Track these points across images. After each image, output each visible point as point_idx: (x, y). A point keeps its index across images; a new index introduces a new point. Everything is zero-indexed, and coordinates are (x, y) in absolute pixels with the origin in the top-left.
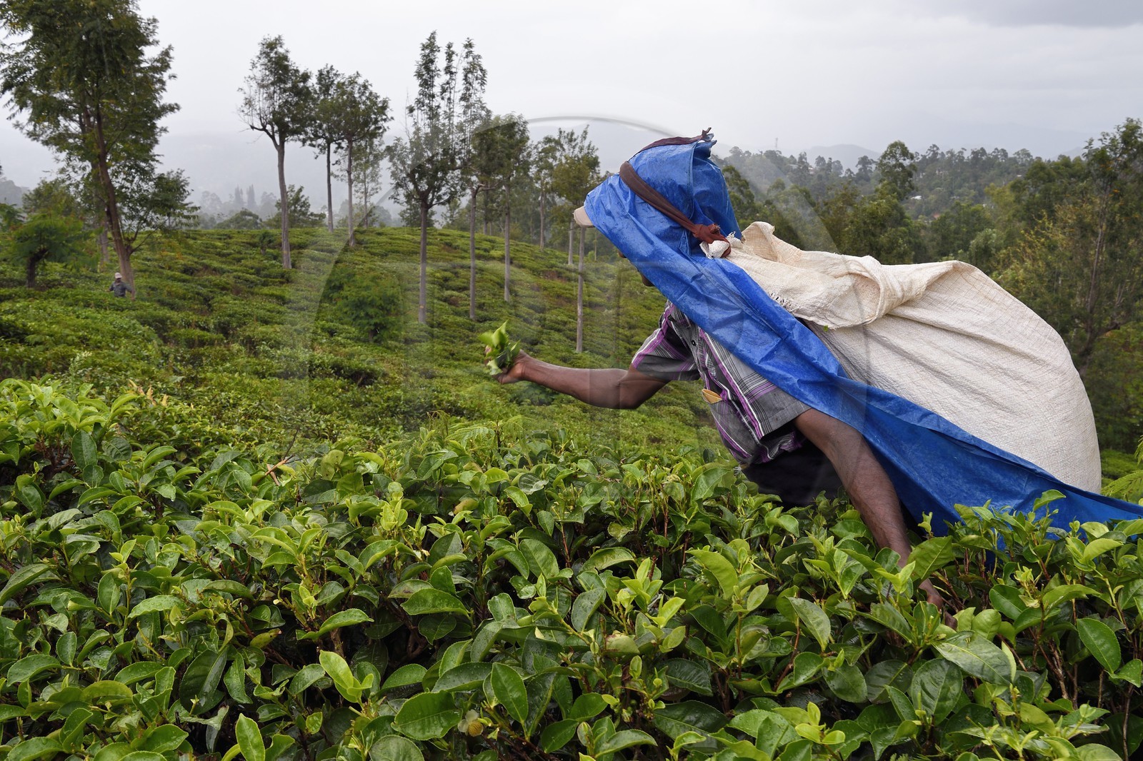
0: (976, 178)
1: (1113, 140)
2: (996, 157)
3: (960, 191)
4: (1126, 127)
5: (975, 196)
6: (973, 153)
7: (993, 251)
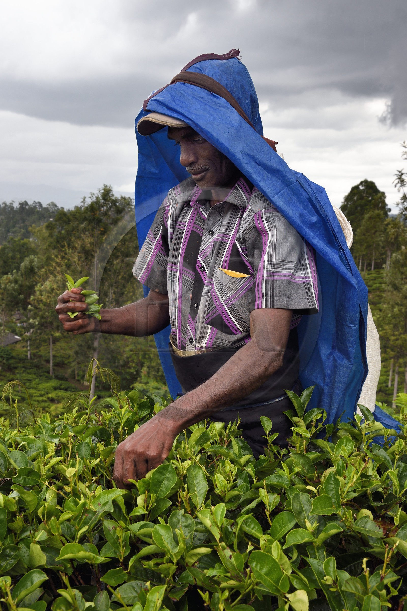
0: (24, 221)
1: (97, 198)
2: (35, 207)
3: (14, 230)
4: (104, 190)
5: (24, 233)
6: (20, 204)
7: (36, 270)
